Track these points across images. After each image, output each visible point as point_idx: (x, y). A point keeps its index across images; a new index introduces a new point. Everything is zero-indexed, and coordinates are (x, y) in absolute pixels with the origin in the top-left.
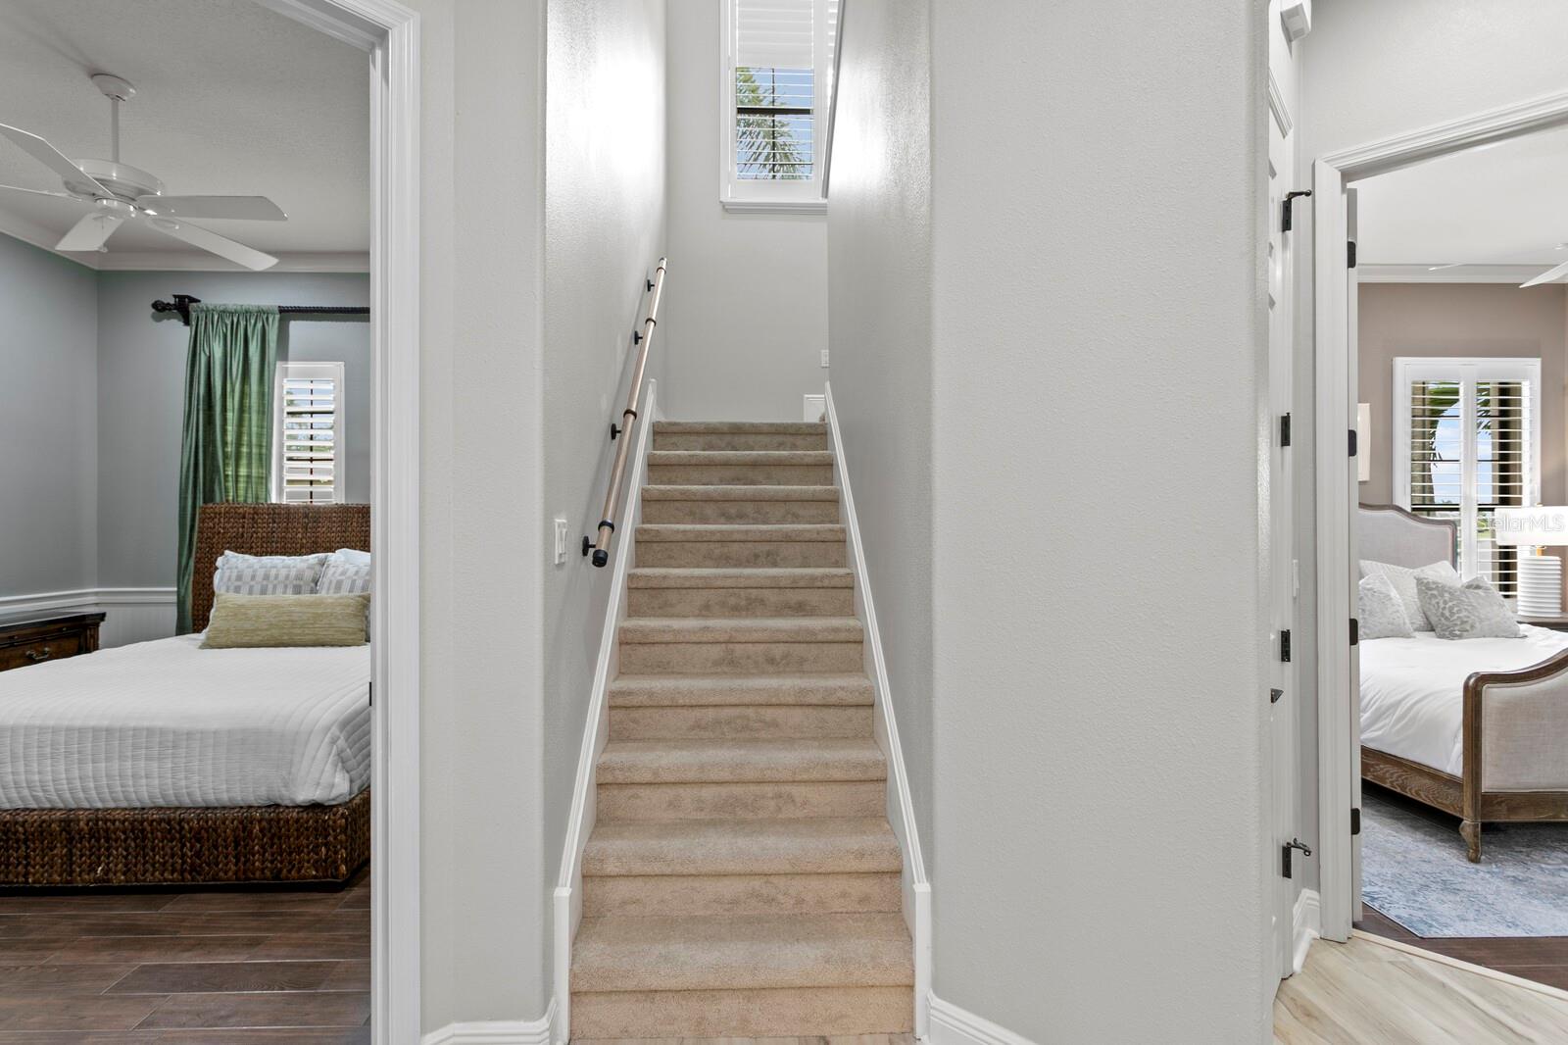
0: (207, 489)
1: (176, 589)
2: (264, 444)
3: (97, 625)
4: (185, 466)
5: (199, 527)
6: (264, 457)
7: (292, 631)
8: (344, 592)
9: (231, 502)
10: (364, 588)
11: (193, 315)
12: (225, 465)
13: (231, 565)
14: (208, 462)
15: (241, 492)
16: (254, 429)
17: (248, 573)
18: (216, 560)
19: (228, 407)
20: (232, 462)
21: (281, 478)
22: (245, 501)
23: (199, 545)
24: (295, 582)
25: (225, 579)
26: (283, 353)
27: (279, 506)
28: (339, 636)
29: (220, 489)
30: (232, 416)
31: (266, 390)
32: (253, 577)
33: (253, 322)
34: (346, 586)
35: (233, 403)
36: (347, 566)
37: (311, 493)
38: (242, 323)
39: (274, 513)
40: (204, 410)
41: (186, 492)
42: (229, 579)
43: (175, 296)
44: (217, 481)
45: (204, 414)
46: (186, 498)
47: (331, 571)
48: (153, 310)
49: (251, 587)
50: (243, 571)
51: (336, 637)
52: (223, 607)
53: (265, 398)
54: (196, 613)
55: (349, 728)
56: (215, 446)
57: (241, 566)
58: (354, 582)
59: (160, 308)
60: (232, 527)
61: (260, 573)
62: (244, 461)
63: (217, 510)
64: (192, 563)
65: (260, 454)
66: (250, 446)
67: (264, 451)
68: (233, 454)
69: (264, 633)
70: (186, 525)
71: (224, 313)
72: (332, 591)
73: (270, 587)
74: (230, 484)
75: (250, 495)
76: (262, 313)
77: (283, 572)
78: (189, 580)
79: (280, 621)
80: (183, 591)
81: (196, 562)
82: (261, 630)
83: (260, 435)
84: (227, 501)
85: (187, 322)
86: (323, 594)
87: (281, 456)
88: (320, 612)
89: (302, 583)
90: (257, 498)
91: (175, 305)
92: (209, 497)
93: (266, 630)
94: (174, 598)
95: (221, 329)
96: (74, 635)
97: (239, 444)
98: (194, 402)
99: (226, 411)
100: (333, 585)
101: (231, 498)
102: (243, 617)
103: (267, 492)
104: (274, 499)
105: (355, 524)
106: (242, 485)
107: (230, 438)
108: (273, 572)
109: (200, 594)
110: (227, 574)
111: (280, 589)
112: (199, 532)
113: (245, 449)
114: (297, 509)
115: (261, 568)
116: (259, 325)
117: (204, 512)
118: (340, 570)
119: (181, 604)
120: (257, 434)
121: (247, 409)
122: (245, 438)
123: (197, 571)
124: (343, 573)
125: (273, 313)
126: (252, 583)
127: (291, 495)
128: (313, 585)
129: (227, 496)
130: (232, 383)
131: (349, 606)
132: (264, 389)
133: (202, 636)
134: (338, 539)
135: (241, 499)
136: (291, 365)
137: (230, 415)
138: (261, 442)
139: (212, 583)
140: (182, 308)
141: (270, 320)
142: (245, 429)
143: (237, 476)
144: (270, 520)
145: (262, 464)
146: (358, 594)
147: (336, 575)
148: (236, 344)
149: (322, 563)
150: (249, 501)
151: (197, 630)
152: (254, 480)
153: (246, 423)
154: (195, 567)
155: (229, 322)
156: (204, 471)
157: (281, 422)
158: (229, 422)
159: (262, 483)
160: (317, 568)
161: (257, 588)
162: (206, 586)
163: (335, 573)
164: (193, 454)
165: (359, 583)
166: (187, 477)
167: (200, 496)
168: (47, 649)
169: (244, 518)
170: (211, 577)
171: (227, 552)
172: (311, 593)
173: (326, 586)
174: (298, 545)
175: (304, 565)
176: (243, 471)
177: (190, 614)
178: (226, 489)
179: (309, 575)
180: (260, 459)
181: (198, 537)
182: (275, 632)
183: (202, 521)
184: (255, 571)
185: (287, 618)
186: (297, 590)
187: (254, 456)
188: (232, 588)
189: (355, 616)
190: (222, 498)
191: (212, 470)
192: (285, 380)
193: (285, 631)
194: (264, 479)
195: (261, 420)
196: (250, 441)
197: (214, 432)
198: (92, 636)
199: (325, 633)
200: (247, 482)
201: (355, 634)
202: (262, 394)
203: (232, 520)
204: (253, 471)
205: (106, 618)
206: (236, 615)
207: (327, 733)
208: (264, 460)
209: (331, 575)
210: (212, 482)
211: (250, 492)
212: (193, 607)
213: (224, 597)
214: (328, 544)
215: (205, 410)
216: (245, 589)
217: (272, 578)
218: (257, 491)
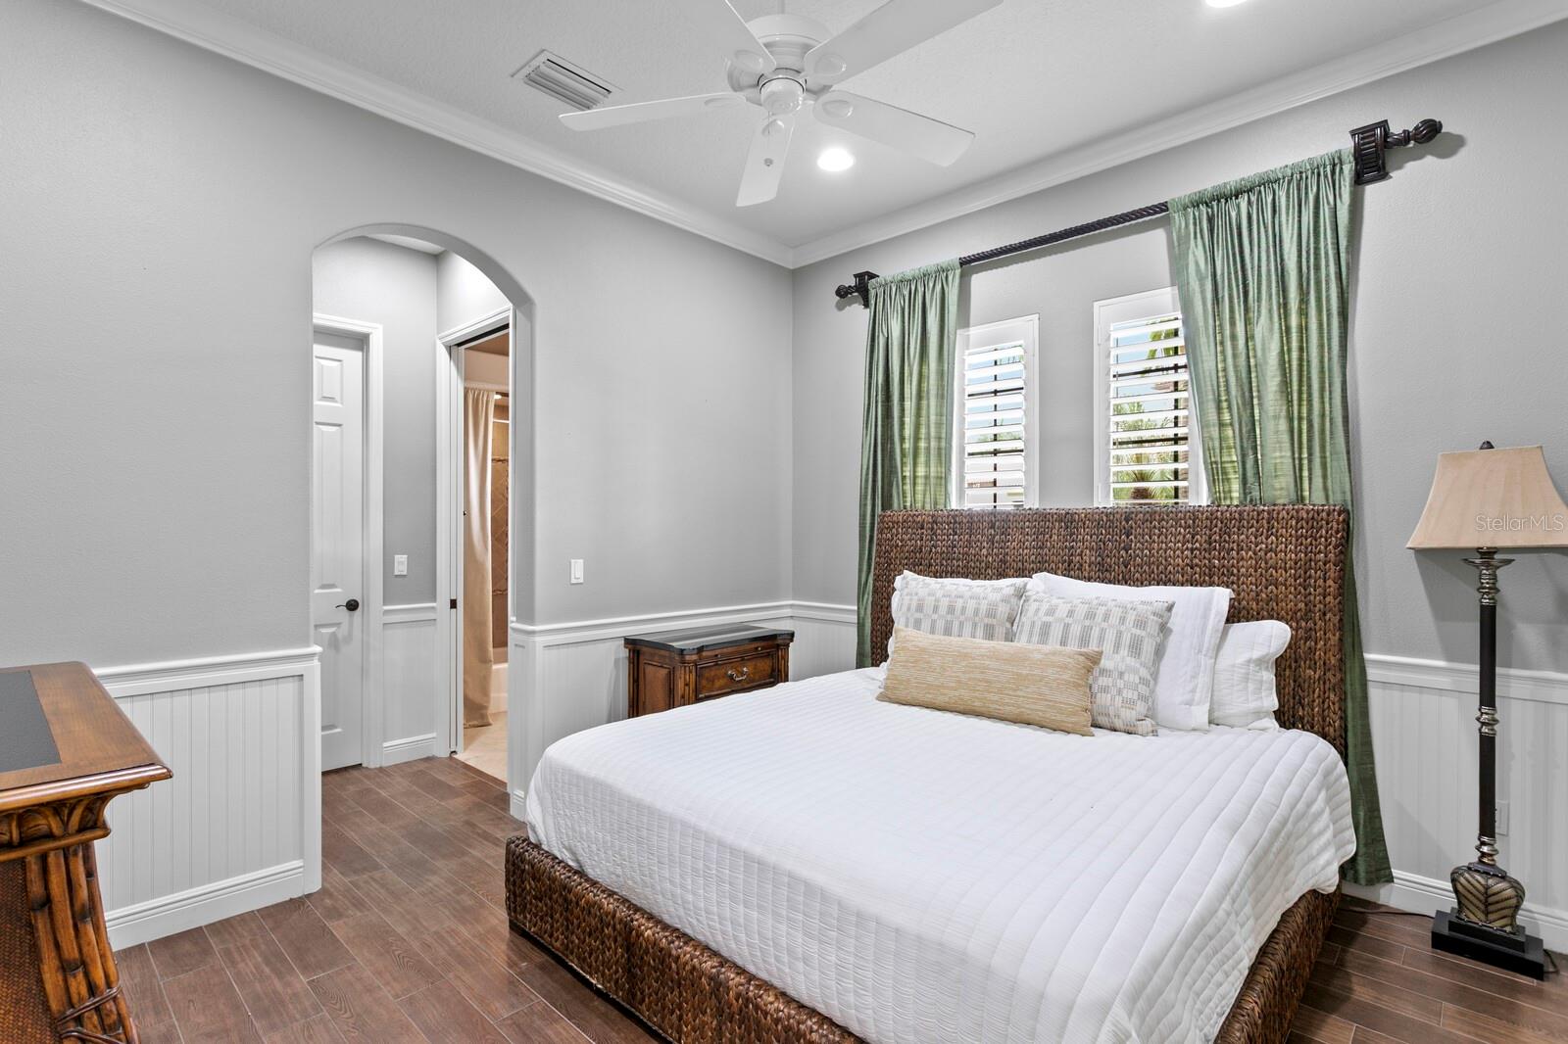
0: (885, 494)
1: (856, 608)
2: (944, 435)
3: (788, 646)
4: (865, 467)
5: (878, 539)
6: (943, 452)
7: (987, 695)
8: (1053, 645)
9: (909, 509)
10: (1084, 640)
11: (872, 293)
12: (903, 464)
13: (910, 588)
14: (887, 462)
15: (919, 497)
16: (933, 418)
17: (930, 602)
18: (894, 579)
19: (906, 396)
20: (909, 460)
21: (961, 478)
22: (923, 507)
23: (878, 559)
24: (986, 621)
25: (905, 608)
26: (964, 321)
27: (961, 513)
28: (1052, 715)
29: (898, 493)
30: (910, 405)
31: (946, 368)
32: (936, 609)
33: (931, 285)
34: (1056, 632)
35: (911, 390)
36: (1055, 601)
37: (995, 495)
38: (921, 290)
39: (955, 522)
40: (882, 402)
41: (866, 498)
42: (909, 609)
43: (856, 276)
44: (895, 483)
45: (882, 406)
46: (865, 505)
47: (1032, 607)
48: (838, 298)
49: (934, 622)
50: (923, 600)
51: (1048, 715)
52: (903, 649)
53: (945, 377)
54: (874, 639)
55: (1141, 1004)
56: (893, 443)
57: (922, 592)
58: (1067, 627)
59: (843, 293)
60: (910, 540)
61: (944, 603)
62: (922, 459)
63: (895, 519)
64: (871, 581)
65: (939, 449)
66: (928, 439)
67: (943, 444)
68: (911, 450)
69: (952, 693)
70: (865, 537)
71: (902, 282)
72: (1035, 638)
73: (956, 625)
74: (908, 487)
75: (928, 500)
76: (943, 271)
77: (971, 605)
78: (868, 599)
79: (970, 679)
80: (862, 612)
81: (875, 580)
82: (948, 688)
83: (939, 425)
84: (905, 507)
85: (866, 305)
86: (1021, 643)
87: (962, 449)
88: (1024, 672)
89: (994, 622)
90: (936, 504)
91: (856, 286)
92: (887, 504)
93: (952, 688)
94: (854, 618)
95: (899, 301)
96: (768, 655)
97: (917, 439)
98: (873, 393)
99: (904, 401)
100: (1037, 629)
101: (908, 504)
102: (925, 666)
103: (947, 495)
104: (954, 505)
105: (1055, 537)
106: (920, 488)
107: (908, 431)
108: (960, 603)
109: (878, 618)
110: (906, 602)
111: (968, 628)
112: (878, 544)
113: (922, 444)
114: (982, 515)
115: (944, 596)
116: (938, 288)
117: (882, 521)
118: (1045, 607)
119: (861, 626)
120: (936, 423)
121: (924, 394)
122: (923, 431)
123: (875, 591)
124: (1051, 612)
125: (953, 269)
126: (935, 616)
127: (975, 499)
128: (1008, 625)
129: (905, 502)
130: (909, 365)
131: (1065, 667)
132: (943, 366)
133: (880, 673)
134: (1033, 557)
135: (919, 505)
136: (974, 332)
137: (907, 404)
138: (940, 433)
139: (889, 605)
140: (861, 289)
141: (950, 278)
142: (923, 420)
143: (915, 477)
144: (951, 531)
145: (941, 463)
146: (1076, 649)
147: (1041, 613)
148: (914, 317)
149: (1020, 594)
150: (928, 507)
151: (876, 663)
152: (932, 481)
153: (924, 412)
154: (874, 586)
155: (906, 293)
156: (883, 473)
157: (962, 405)
158: (907, 412)
159: (941, 485)
160: (1014, 600)
161: (940, 625)
162: (884, 609)
163: (1038, 610)
164: (872, 453)
165: (1076, 630)
166: (867, 481)
167: (879, 502)
168: (745, 669)
169: (922, 528)
170: (889, 599)
171: (906, 572)
172: (1006, 640)
173: (1027, 628)
174: (983, 564)
175: (995, 597)
176: (921, 471)
177: (869, 638)
178: (904, 493)
179: (1003, 610)
180: (939, 455)
181: (877, 550)
182: (965, 694)
183: (881, 532)
184: (937, 600)
185: (979, 676)
186: (989, 634)
187: (932, 452)
188: (912, 621)
189: (1077, 686)
190: (899, 504)
191: (890, 471)
192: (967, 352)
193: (977, 694)
194: (943, 479)
195: (940, 406)
196: (928, 433)
197: (892, 426)
198: (783, 658)
199: (1033, 707)
200: (926, 484)
201: (1074, 714)
202: (941, 374)
203: (910, 530)
204: (933, 469)
205: (795, 639)
206: (916, 662)
207: (1102, 1021)
208: (943, 456)
209: (1033, 615)
210: (890, 485)
211: (928, 496)
212: (872, 632)
213: (903, 634)
214: (1020, 564)
215: (884, 400)
216: (926, 625)
217: (958, 612)
218: (936, 495)
